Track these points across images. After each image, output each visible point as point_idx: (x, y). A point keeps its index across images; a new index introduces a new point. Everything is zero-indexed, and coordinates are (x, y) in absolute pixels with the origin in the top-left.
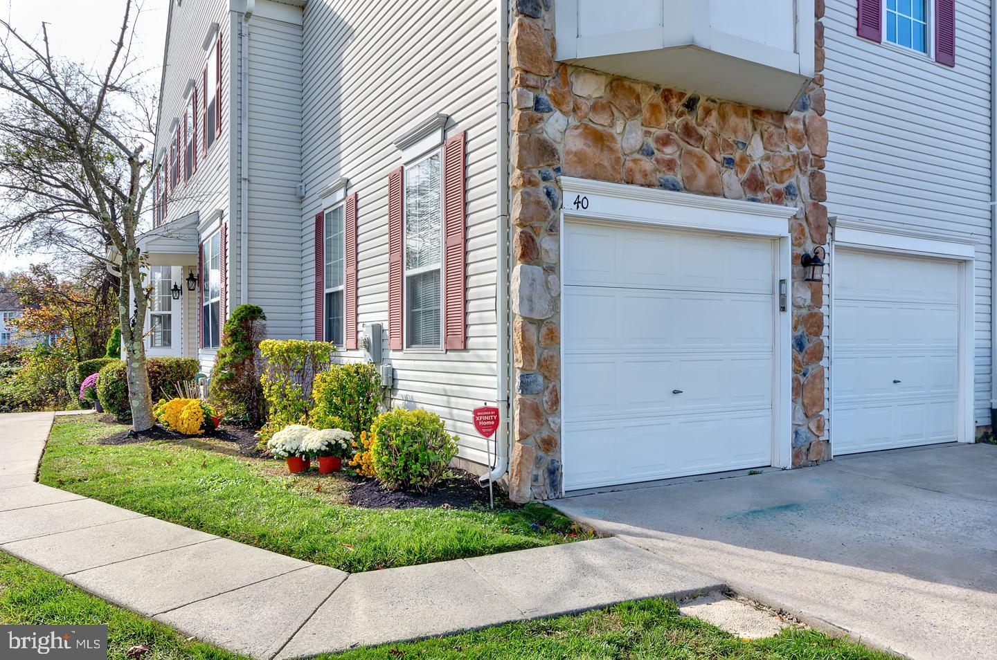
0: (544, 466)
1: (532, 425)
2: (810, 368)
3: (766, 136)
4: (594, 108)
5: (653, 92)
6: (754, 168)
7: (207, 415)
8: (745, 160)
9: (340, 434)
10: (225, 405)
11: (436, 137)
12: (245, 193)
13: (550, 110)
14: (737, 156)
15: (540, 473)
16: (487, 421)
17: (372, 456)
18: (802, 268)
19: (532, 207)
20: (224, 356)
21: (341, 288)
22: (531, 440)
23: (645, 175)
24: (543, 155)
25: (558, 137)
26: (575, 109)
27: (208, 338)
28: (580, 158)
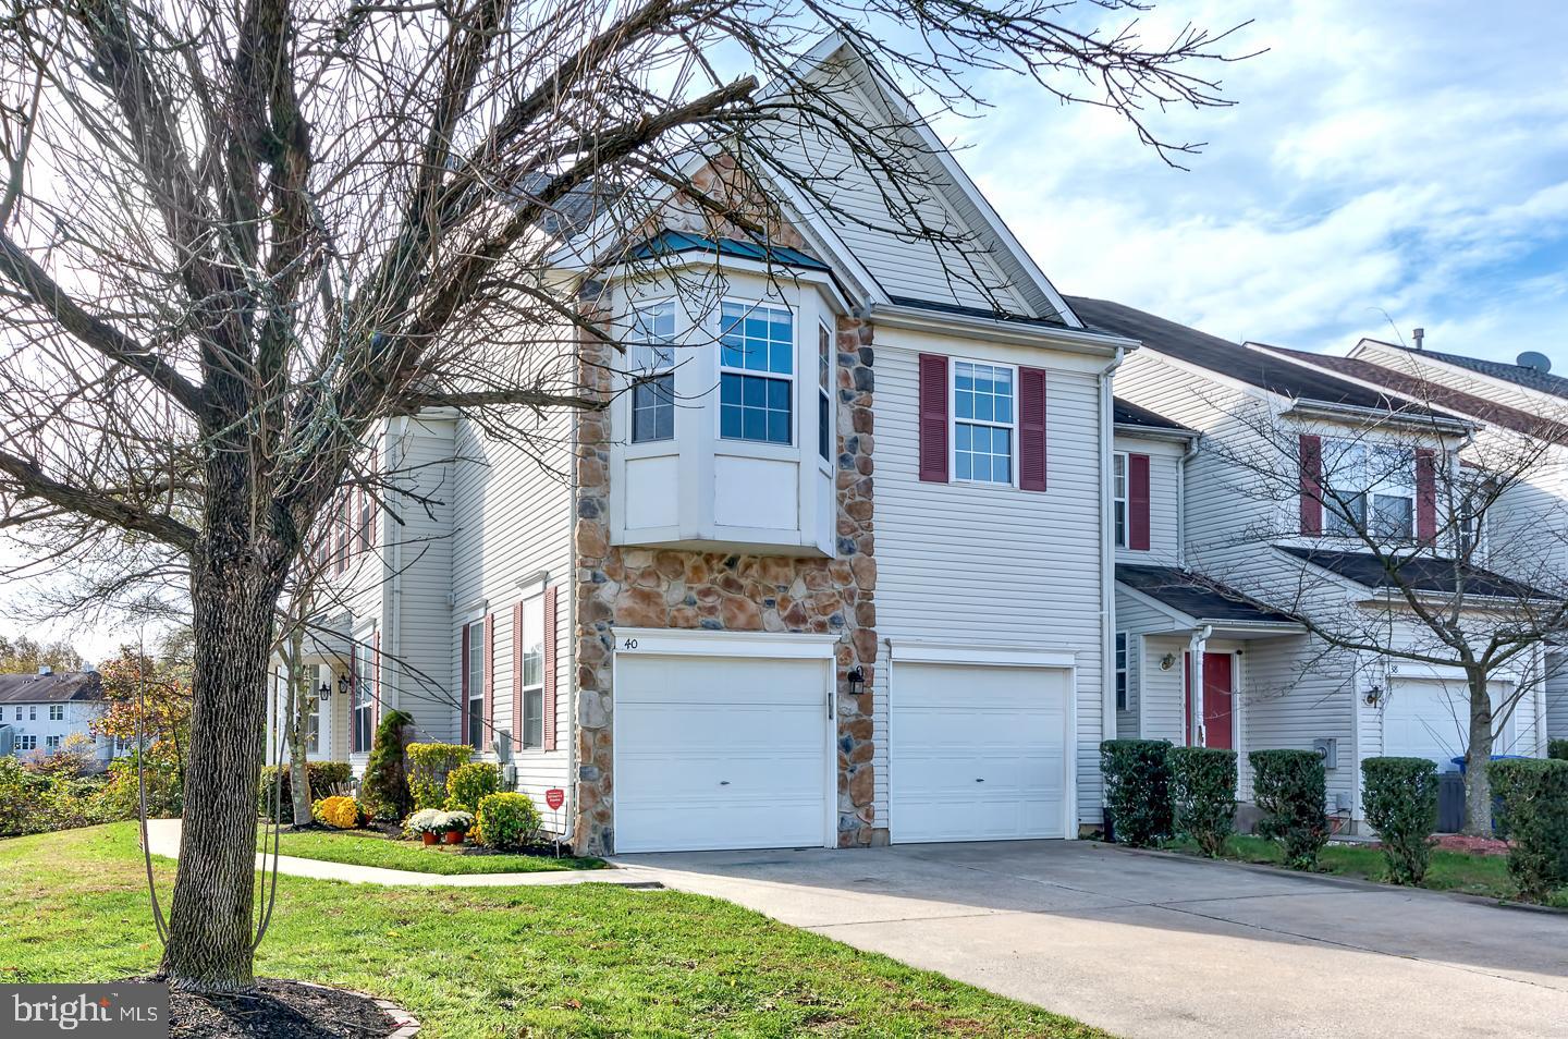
0: (600, 831)
1: (589, 802)
2: (858, 766)
3: (808, 578)
4: (643, 575)
5: (696, 557)
6: (796, 605)
7: (360, 810)
8: (785, 601)
9: (462, 814)
10: (376, 805)
11: (539, 587)
12: (397, 605)
13: (605, 581)
14: (778, 597)
15: (596, 837)
16: (555, 797)
17: (480, 830)
18: (847, 682)
19: (590, 650)
20: (375, 759)
21: (482, 696)
22: (588, 813)
23: (687, 620)
24: (598, 614)
25: (611, 599)
26: (627, 577)
27: (359, 743)
28: (630, 613)
